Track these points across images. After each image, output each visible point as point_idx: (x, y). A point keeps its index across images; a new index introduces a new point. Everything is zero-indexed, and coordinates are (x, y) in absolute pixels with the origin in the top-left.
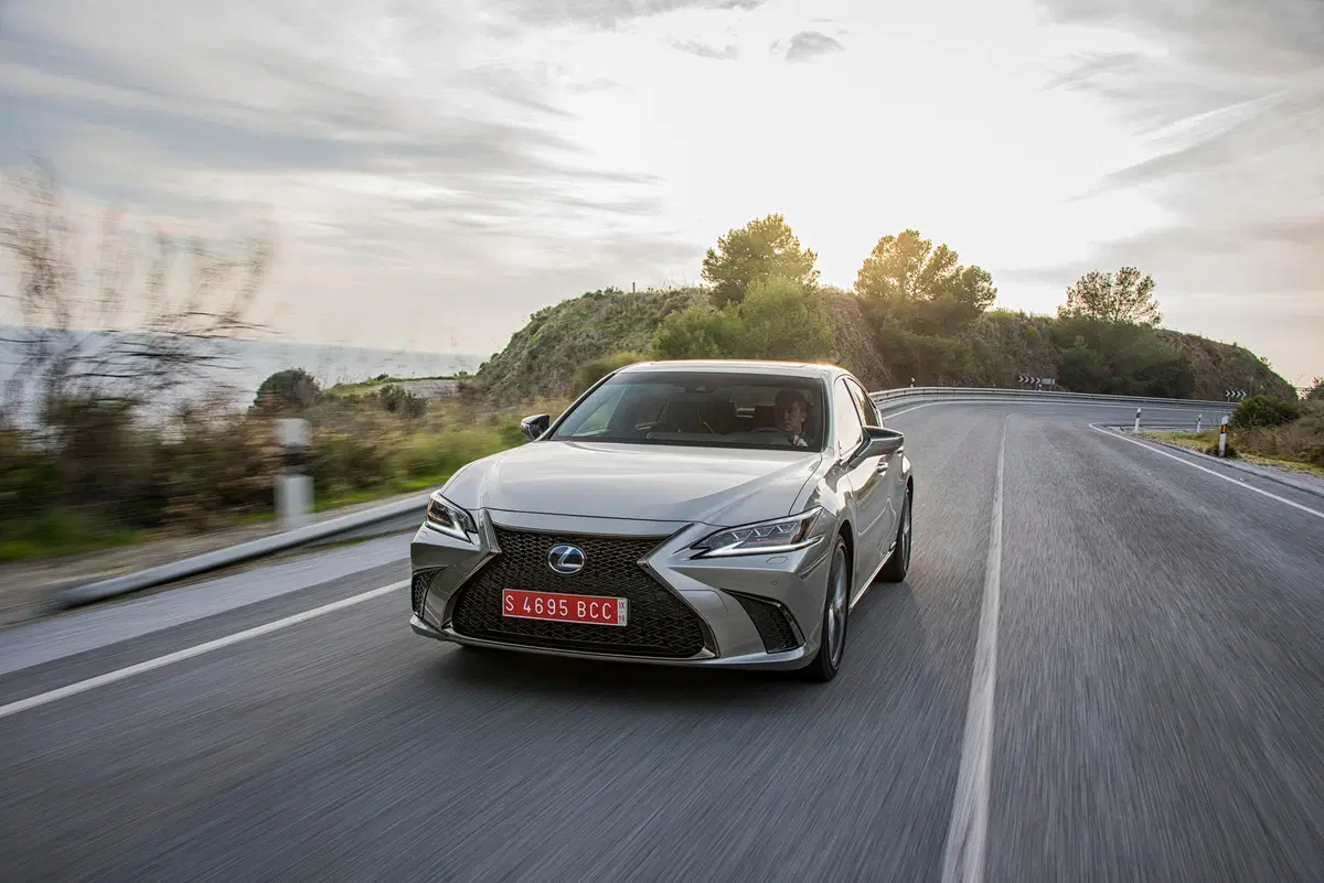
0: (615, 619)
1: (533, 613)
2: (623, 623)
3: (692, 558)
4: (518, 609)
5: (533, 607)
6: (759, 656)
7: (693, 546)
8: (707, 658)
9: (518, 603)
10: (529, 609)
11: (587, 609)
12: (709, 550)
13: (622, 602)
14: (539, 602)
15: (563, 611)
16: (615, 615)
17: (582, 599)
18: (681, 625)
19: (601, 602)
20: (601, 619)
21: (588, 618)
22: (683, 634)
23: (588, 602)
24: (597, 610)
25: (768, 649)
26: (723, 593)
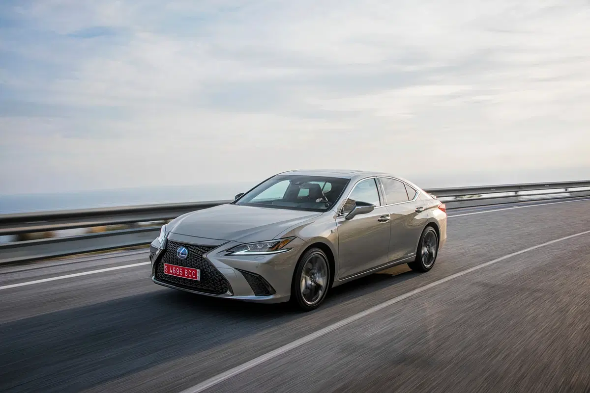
0: (196, 278)
1: (172, 273)
2: (199, 279)
3: (225, 255)
4: (168, 271)
5: (172, 271)
6: (252, 297)
7: (227, 251)
8: (228, 295)
9: (169, 269)
11: (188, 273)
12: (234, 252)
13: (198, 271)
14: (174, 269)
15: (181, 273)
16: (196, 276)
17: (186, 269)
18: (220, 282)
19: (192, 270)
20: (192, 277)
21: (188, 276)
22: (221, 285)
23: (188, 270)
24: (191, 274)
25: (256, 294)
26: (235, 270)
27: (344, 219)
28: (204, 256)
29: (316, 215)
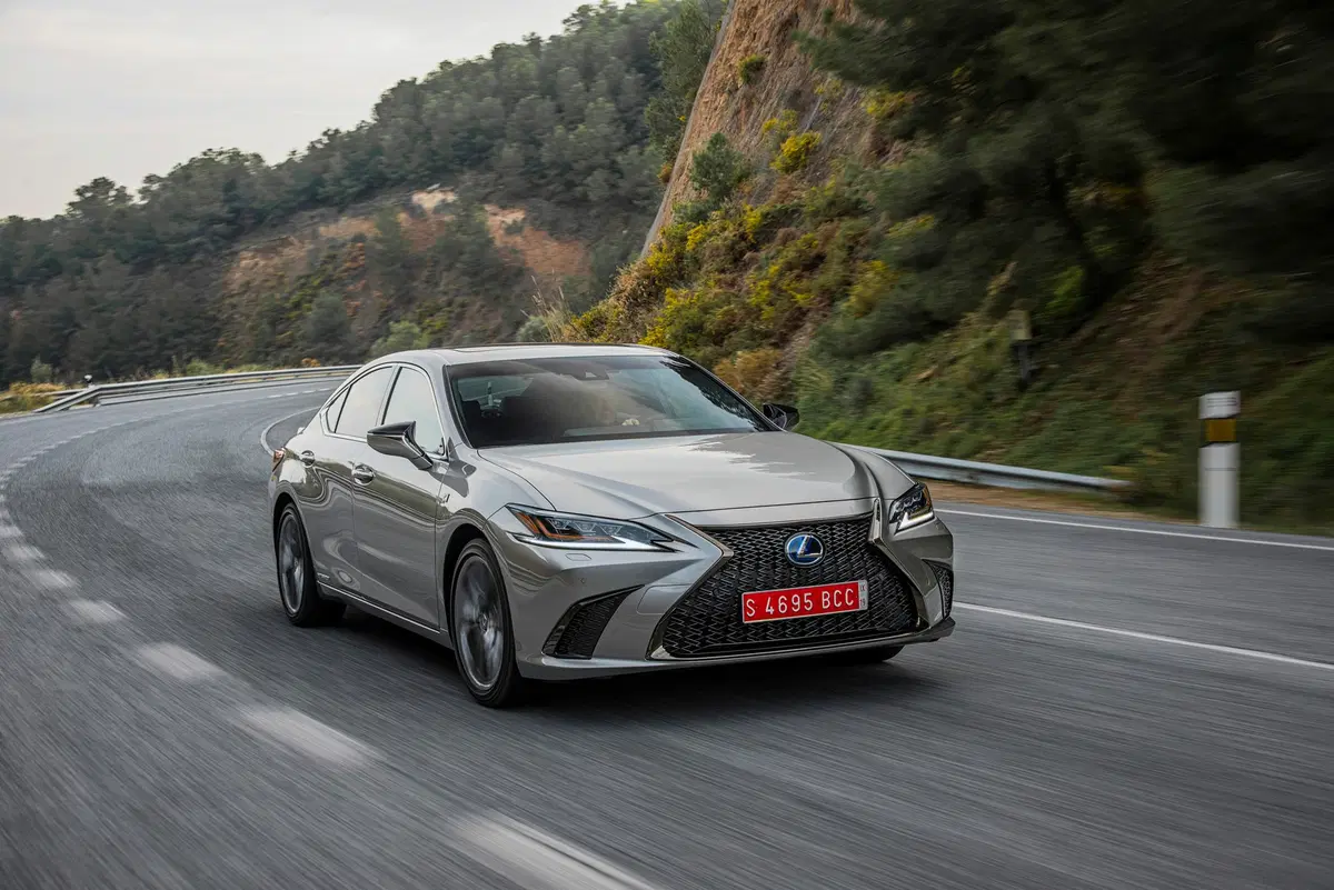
0: (856, 605)
1: (777, 614)
2: (863, 606)
4: (761, 613)
5: (776, 607)
9: (760, 606)
10: (772, 611)
11: (831, 599)
13: (863, 583)
14: (783, 600)
15: (808, 605)
16: (856, 600)
17: (825, 589)
19: (843, 589)
20: (845, 606)
21: (832, 608)
23: (831, 590)
24: (840, 598)
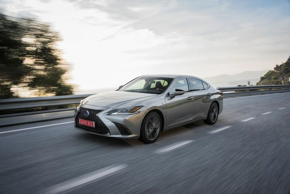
0: (93, 126)
2: (94, 127)
3: (107, 115)
4: (81, 123)
6: (120, 136)
7: (108, 112)
8: (108, 135)
12: (111, 113)
13: (94, 122)
14: (83, 121)
15: (86, 123)
16: (93, 125)
18: (104, 128)
19: (91, 122)
20: (91, 126)
21: (89, 125)
22: (105, 130)
23: (89, 122)
24: (91, 124)
25: (122, 134)
26: (112, 122)
27: (169, 98)
28: (97, 115)
29: (155, 95)
